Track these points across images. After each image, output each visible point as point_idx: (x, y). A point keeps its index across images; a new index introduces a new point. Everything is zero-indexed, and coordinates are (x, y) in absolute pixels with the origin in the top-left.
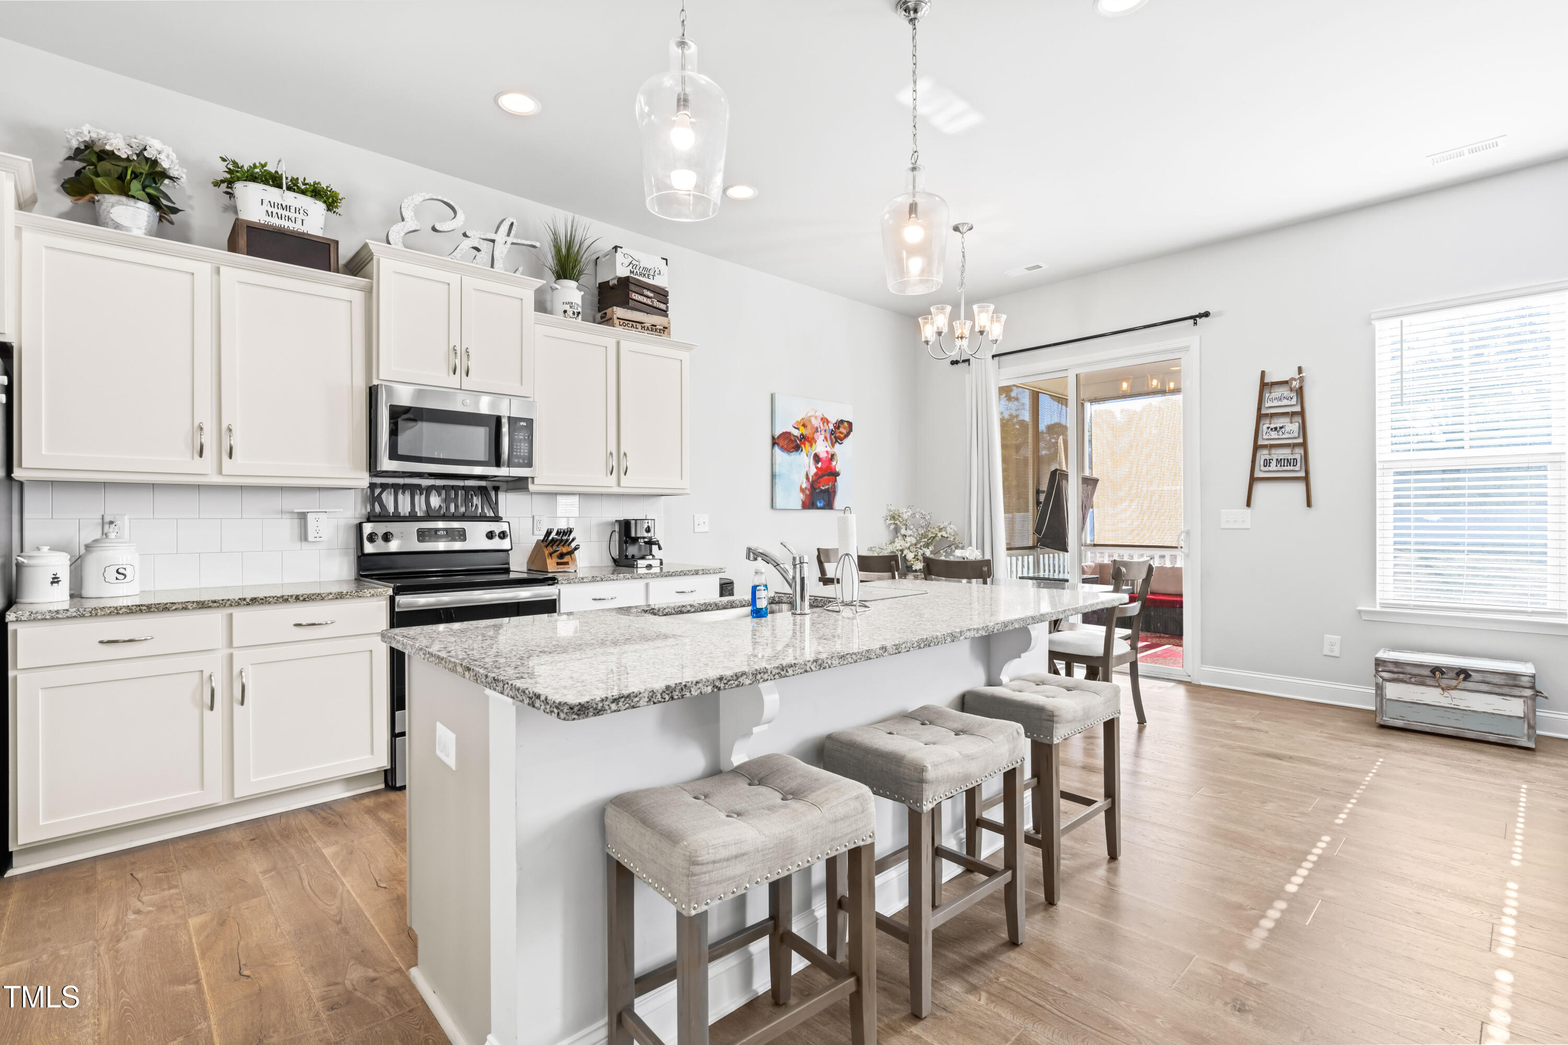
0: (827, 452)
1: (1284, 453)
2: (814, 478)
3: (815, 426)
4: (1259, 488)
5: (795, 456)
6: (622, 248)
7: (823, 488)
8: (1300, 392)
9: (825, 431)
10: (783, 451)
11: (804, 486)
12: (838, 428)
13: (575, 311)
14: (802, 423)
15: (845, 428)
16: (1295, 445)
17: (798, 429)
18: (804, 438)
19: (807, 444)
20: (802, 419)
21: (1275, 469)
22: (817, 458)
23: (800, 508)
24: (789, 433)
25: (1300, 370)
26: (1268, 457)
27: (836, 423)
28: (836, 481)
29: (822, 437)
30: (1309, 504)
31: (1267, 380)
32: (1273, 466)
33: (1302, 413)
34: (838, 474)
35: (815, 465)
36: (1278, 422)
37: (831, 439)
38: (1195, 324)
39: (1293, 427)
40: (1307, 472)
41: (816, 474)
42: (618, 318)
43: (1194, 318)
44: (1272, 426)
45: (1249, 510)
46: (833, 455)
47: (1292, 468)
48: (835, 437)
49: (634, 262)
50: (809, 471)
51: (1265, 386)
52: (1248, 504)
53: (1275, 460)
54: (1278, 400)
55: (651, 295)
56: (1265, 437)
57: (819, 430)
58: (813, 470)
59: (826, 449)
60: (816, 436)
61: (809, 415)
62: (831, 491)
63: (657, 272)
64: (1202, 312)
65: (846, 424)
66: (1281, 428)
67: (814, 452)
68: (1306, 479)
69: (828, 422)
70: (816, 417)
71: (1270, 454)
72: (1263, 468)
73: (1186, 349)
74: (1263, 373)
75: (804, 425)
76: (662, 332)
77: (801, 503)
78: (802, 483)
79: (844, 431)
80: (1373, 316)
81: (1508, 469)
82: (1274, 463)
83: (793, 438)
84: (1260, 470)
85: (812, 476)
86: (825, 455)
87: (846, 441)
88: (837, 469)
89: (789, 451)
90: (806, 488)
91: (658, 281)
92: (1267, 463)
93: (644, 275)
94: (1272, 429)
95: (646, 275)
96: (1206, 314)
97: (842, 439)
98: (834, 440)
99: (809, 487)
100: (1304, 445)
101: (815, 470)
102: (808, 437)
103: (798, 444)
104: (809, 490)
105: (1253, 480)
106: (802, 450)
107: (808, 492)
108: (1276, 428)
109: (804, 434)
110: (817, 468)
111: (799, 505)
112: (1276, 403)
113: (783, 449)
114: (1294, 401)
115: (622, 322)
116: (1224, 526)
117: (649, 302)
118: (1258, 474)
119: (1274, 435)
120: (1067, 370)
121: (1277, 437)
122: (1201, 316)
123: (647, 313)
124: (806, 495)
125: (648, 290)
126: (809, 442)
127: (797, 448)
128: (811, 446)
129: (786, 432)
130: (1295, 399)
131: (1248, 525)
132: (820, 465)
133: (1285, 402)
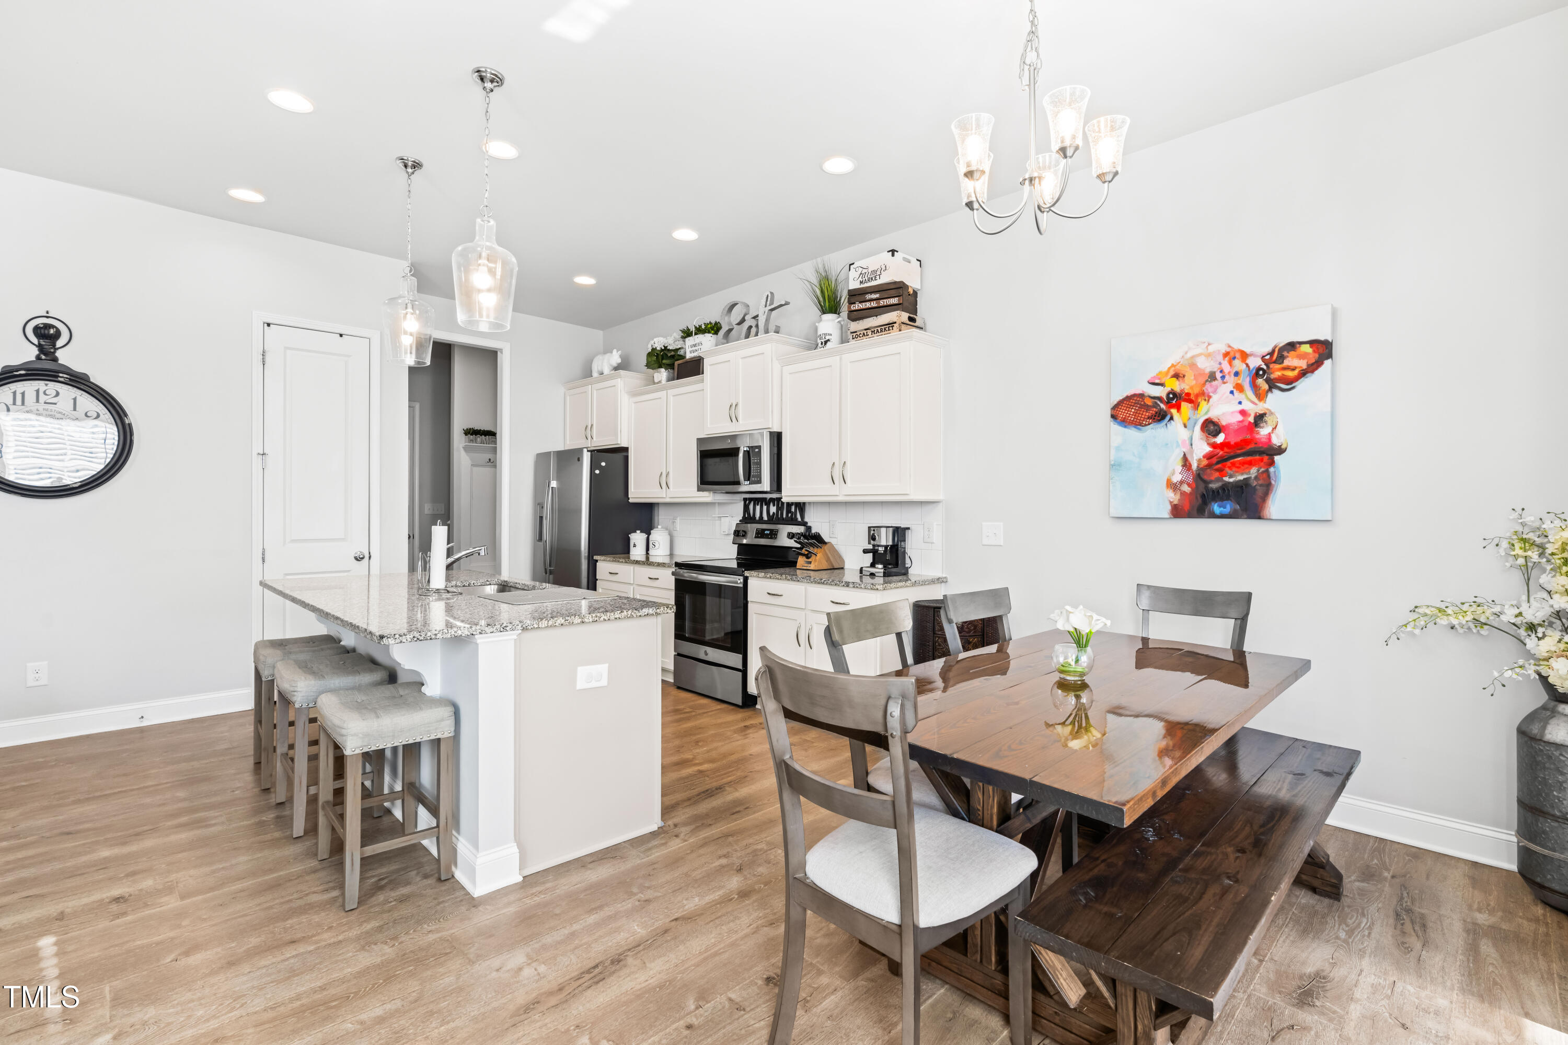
0: (1243, 413)
2: (1205, 462)
3: (1208, 370)
5: (1155, 432)
6: (853, 264)
7: (1231, 480)
9: (1237, 374)
10: (1125, 427)
11: (1177, 478)
12: (1281, 358)
13: (823, 341)
14: (1172, 373)
15: (1302, 356)
17: (1162, 385)
18: (1175, 399)
19: (1185, 406)
20: (1173, 366)
22: (1211, 427)
23: (1167, 516)
24: (1142, 396)
27: (1271, 353)
28: (1272, 463)
29: (1230, 387)
34: (1280, 451)
35: (1207, 440)
37: (1255, 387)
41: (1208, 457)
42: (851, 333)
46: (1260, 418)
48: (1268, 381)
49: (864, 271)
50: (1192, 452)
55: (877, 296)
57: (1218, 375)
58: (1201, 449)
59: (1240, 407)
60: (1208, 388)
61: (1189, 355)
62: (1255, 483)
63: (883, 268)
65: (1307, 349)
67: (1206, 417)
69: (1244, 356)
70: (1209, 355)
75: (1176, 376)
76: (891, 328)
77: (1169, 507)
78: (1173, 473)
79: (1303, 364)
83: (1149, 402)
85: (1199, 461)
86: (1240, 418)
87: (1303, 385)
88: (1276, 441)
89: (1141, 424)
90: (1181, 482)
91: (884, 279)
93: (872, 279)
95: (874, 279)
97: (1290, 382)
98: (1266, 387)
99: (1190, 480)
101: (1208, 449)
102: (1188, 394)
103: (1161, 410)
104: (1189, 485)
106: (1172, 418)
107: (1186, 489)
109: (1177, 389)
110: (1214, 446)
111: (1165, 511)
113: (1124, 422)
115: (854, 334)
117: (874, 304)
123: (876, 316)
124: (1183, 494)
125: (871, 293)
126: (1190, 401)
127: (1160, 417)
128: (1196, 407)
129: (1135, 395)
132: (1220, 438)
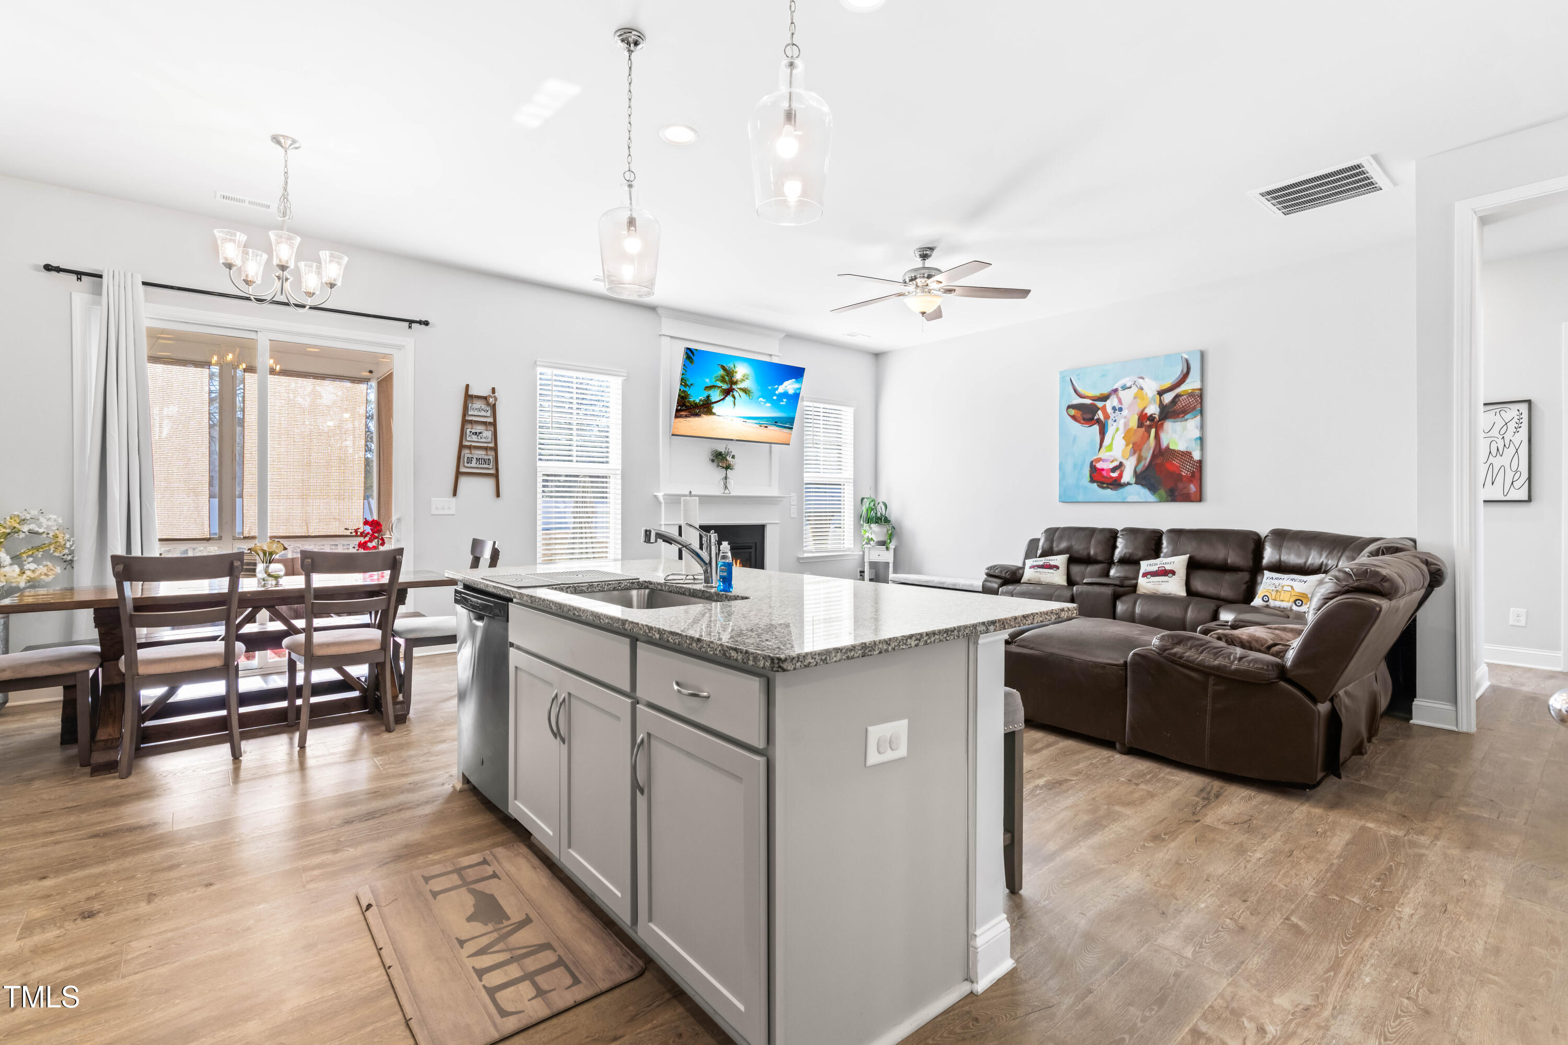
1: (480, 454)
4: (463, 481)
8: (494, 407)
16: (486, 449)
21: (475, 466)
25: (493, 390)
26: (470, 456)
30: (498, 495)
31: (470, 393)
32: (474, 464)
33: (494, 424)
36: (479, 428)
38: (410, 327)
39: (488, 434)
40: (497, 470)
43: (411, 322)
44: (473, 431)
45: (454, 499)
47: (487, 466)
51: (469, 397)
52: (455, 494)
53: (475, 458)
54: (478, 410)
56: (468, 439)
64: (423, 320)
66: (480, 433)
68: (496, 476)
71: (471, 453)
72: (466, 464)
73: (400, 348)
74: (467, 386)
80: (538, 363)
81: (598, 477)
82: (474, 461)
84: (464, 466)
92: (470, 460)
94: (473, 433)
96: (426, 323)
100: (495, 449)
105: (458, 474)
108: (476, 433)
112: (476, 413)
114: (489, 414)
116: (434, 512)
118: (462, 470)
119: (474, 438)
120: (257, 331)
121: (477, 440)
122: (420, 322)
130: (489, 412)
131: (453, 512)
133: (483, 413)
